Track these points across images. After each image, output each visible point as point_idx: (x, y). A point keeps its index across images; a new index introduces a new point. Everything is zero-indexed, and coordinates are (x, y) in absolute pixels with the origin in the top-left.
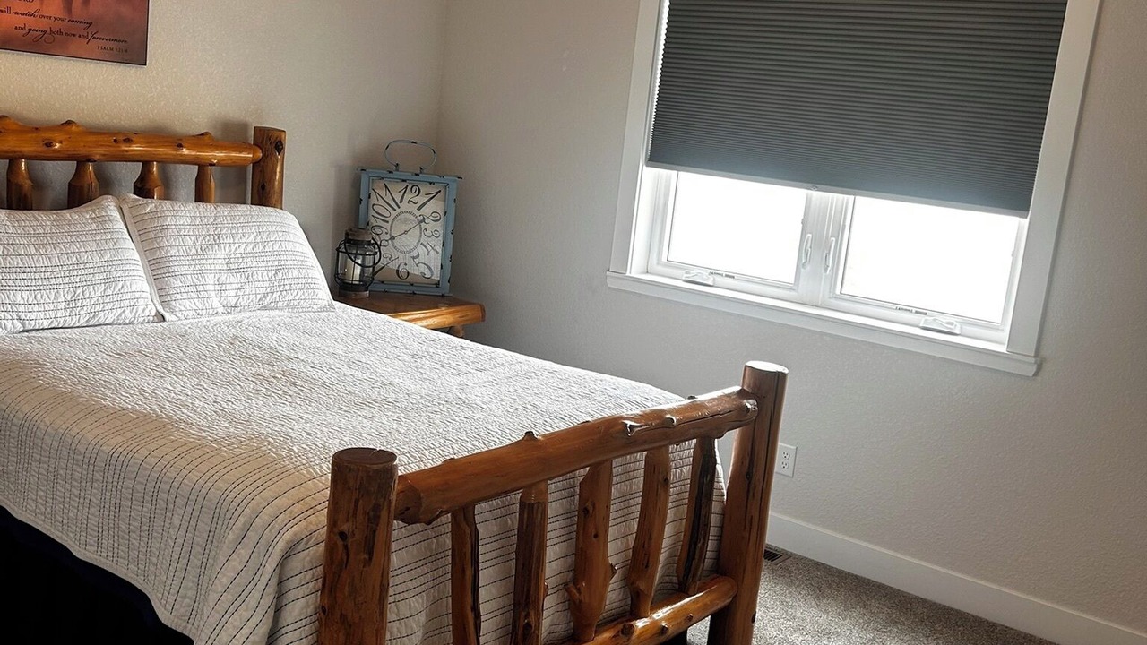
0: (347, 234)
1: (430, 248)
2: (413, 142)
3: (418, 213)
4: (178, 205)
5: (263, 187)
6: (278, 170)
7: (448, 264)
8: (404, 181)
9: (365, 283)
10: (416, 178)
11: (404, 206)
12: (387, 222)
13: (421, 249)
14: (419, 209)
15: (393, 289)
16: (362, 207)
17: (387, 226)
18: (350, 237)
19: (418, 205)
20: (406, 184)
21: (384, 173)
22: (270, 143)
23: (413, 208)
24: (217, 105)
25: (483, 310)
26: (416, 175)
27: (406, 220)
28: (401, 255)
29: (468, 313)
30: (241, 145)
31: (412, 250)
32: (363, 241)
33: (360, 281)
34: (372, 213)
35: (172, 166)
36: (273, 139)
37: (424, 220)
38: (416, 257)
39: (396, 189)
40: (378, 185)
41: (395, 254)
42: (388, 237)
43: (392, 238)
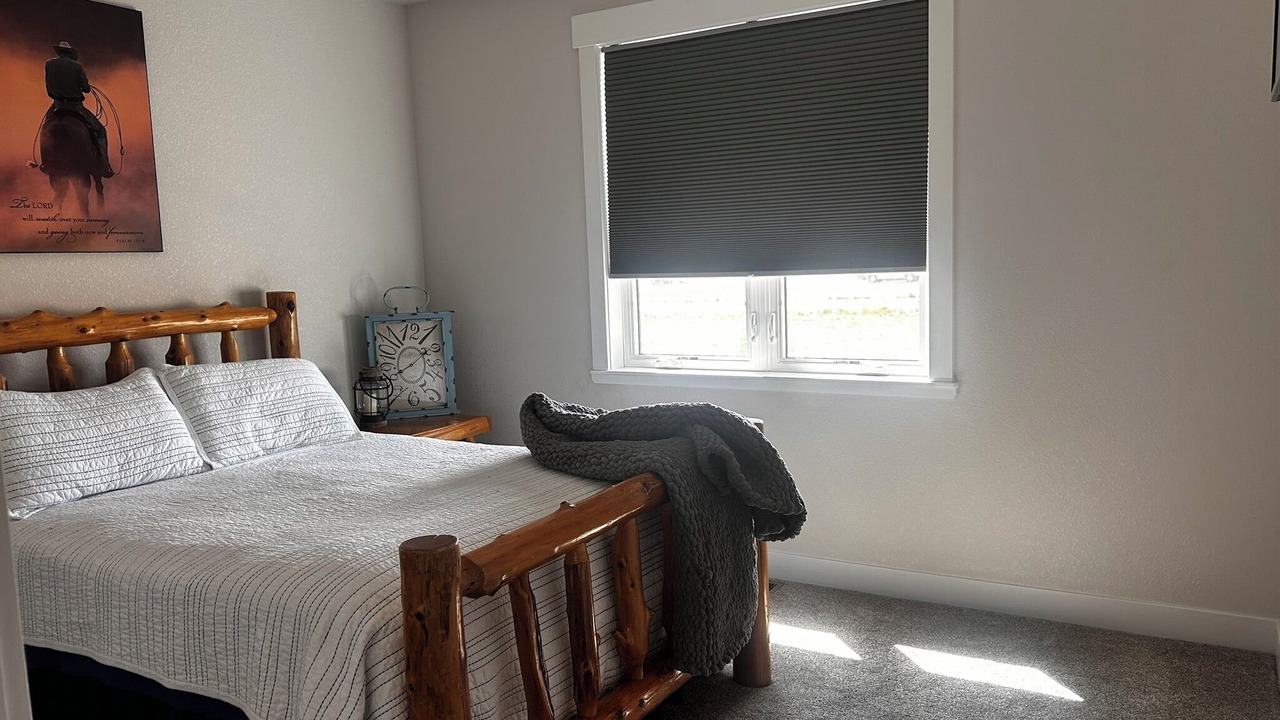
0: (361, 373)
1: (434, 376)
2: (406, 287)
3: (420, 347)
4: (208, 367)
5: (282, 344)
6: (293, 326)
7: (453, 387)
8: (404, 321)
9: (382, 414)
10: (415, 317)
11: (407, 343)
12: (394, 359)
13: (426, 377)
14: (420, 343)
15: (407, 416)
16: (370, 349)
17: (395, 362)
18: (364, 376)
19: (419, 340)
20: (405, 324)
21: (386, 317)
22: (282, 304)
23: (415, 343)
25: (489, 420)
26: (414, 314)
27: (410, 355)
28: (410, 385)
29: (480, 425)
30: (258, 310)
31: (419, 380)
32: (375, 378)
33: (378, 412)
34: (379, 352)
35: (198, 336)
36: (285, 301)
37: (426, 353)
38: (424, 385)
39: (398, 329)
40: (381, 328)
41: (406, 385)
42: (396, 371)
43: (401, 372)
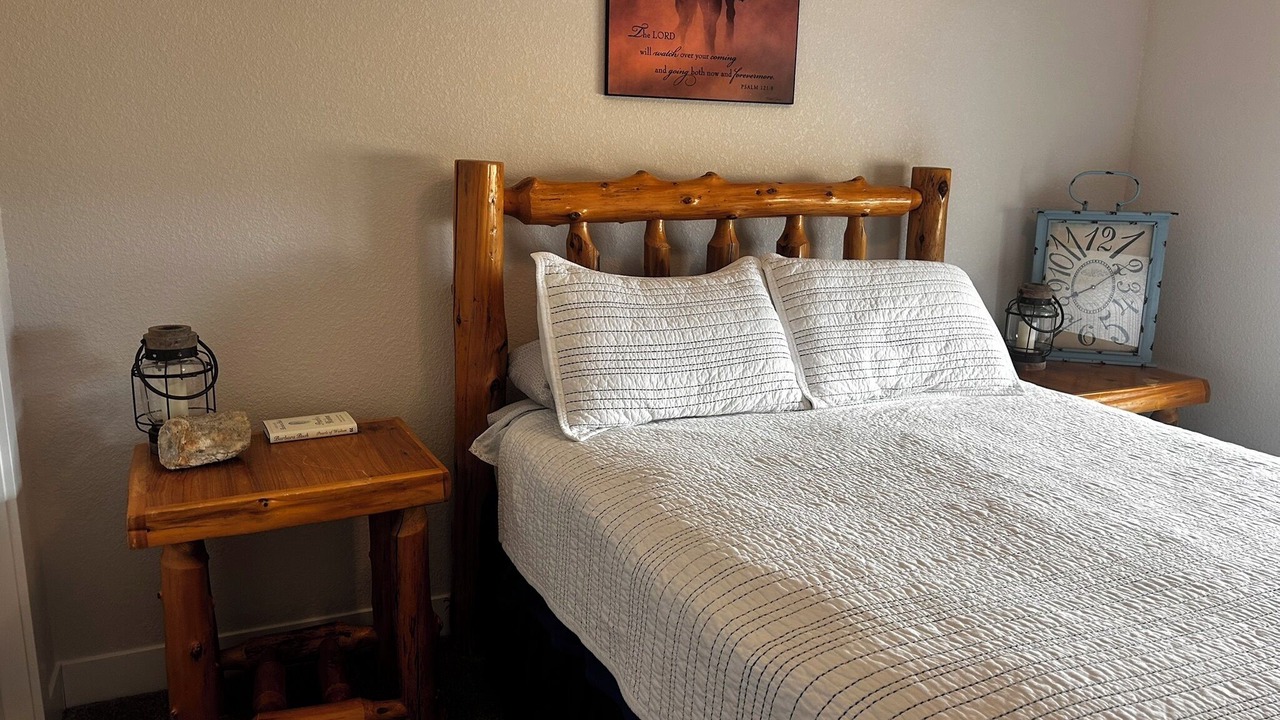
0: (1021, 292)
1: (1125, 306)
2: (1108, 173)
3: (1111, 262)
4: (828, 264)
5: (922, 239)
6: (941, 217)
7: (1152, 326)
8: (1094, 222)
9: (1041, 352)
10: (1113, 217)
11: (1092, 254)
12: (1069, 275)
13: (1112, 307)
14: (1112, 257)
15: (1075, 359)
16: (1037, 258)
17: (1068, 279)
18: (1025, 296)
19: (1112, 252)
20: (1096, 226)
21: (1069, 214)
22: (932, 185)
23: (1105, 256)
24: (870, 145)
25: (1207, 385)
26: (1112, 213)
27: (1092, 274)
28: (1084, 316)
29: (1188, 391)
30: (898, 190)
31: (1100, 310)
32: (1041, 300)
33: (1035, 349)
34: (1049, 264)
35: (818, 219)
36: (935, 181)
37: (1118, 271)
38: (1106, 318)
39: (1082, 233)
40: (1060, 231)
41: (1077, 314)
42: (1068, 293)
43: (1075, 295)
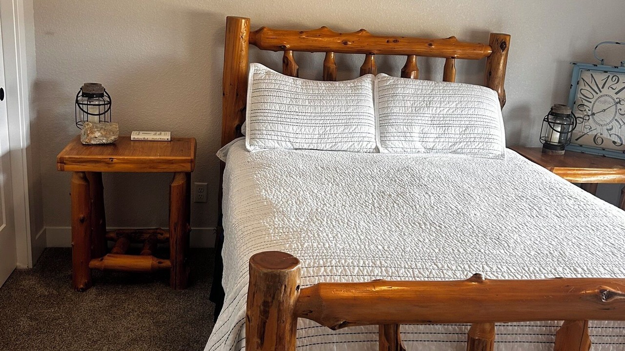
0: (552, 109)
1: (622, 123)
2: (617, 43)
3: (615, 97)
5: (490, 74)
6: (502, 61)
8: (606, 72)
9: (562, 145)
10: (616, 70)
11: (605, 91)
12: (591, 102)
13: (614, 123)
14: (617, 93)
15: (587, 151)
16: (572, 90)
17: (590, 105)
18: (553, 111)
19: (617, 90)
20: (607, 75)
21: (591, 66)
23: (612, 93)
24: (468, 19)
26: (616, 67)
27: (605, 102)
28: (599, 128)
30: (481, 46)
31: (608, 124)
32: (563, 114)
33: (559, 142)
34: (579, 95)
36: (499, 42)
37: (619, 102)
38: (611, 129)
39: (600, 78)
40: (587, 76)
41: (594, 126)
42: (590, 113)
43: (593, 114)
